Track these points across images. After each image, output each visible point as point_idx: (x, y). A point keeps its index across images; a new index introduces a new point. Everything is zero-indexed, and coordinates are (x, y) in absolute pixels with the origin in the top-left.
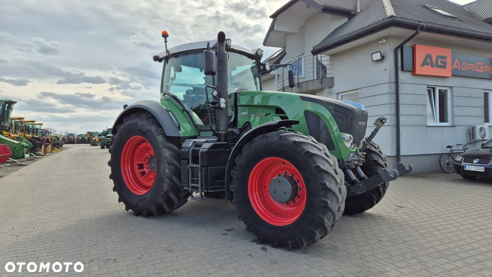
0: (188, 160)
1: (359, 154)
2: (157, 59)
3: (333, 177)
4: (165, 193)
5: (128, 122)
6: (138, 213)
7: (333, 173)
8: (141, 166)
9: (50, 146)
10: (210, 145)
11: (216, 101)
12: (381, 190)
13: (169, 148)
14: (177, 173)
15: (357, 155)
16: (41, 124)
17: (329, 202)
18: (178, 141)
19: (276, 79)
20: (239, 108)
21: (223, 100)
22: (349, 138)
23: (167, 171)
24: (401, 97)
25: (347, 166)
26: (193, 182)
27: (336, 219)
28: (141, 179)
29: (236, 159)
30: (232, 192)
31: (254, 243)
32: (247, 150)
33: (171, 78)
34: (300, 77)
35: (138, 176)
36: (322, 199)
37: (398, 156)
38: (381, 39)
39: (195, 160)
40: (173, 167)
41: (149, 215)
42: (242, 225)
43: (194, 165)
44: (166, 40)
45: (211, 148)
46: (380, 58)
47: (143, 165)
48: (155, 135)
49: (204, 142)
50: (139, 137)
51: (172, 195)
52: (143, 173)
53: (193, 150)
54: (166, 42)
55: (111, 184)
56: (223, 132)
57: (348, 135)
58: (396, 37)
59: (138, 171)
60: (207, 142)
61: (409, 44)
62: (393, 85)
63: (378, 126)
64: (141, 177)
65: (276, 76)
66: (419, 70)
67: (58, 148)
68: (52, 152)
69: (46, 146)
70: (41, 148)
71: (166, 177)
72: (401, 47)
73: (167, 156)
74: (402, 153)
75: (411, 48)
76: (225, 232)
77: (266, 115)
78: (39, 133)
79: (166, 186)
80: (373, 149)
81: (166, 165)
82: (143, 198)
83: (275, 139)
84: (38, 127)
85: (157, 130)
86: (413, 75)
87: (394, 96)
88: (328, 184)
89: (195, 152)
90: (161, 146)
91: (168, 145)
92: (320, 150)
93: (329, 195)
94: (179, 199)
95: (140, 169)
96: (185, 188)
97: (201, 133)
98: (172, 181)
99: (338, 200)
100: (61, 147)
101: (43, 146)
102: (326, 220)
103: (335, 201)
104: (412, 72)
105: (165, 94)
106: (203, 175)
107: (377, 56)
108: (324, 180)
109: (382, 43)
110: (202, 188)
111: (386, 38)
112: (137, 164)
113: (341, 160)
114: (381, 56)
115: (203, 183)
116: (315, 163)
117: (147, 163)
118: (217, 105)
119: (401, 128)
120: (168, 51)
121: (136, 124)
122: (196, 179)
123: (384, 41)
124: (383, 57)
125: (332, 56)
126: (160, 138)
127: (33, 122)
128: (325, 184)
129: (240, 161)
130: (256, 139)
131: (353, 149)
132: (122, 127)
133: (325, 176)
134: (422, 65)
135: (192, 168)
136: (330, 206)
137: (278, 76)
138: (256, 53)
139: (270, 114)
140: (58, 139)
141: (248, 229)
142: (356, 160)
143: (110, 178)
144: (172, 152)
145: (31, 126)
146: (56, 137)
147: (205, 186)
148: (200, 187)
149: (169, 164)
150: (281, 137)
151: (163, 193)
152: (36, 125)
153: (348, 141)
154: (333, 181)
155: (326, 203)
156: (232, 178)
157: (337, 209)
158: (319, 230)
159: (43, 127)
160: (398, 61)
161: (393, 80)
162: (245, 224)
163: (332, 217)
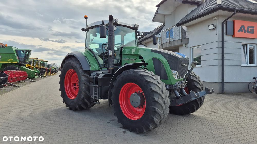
0: (93, 82)
1: (183, 82)
2: (83, 30)
3: (160, 95)
4: (83, 99)
5: (67, 62)
6: (71, 109)
7: (161, 93)
8: (74, 85)
9: (50, 72)
10: (103, 75)
11: (107, 51)
12: (199, 102)
13: (85, 76)
14: (88, 89)
15: (182, 82)
16: (46, 62)
17: (156, 108)
18: (89, 72)
19: (159, 39)
20: (122, 55)
21: (110, 52)
22: (176, 73)
23: (83, 88)
24: (225, 49)
25: (175, 88)
26: (95, 94)
27: (162, 118)
28: (74, 91)
29: (114, 83)
30: (111, 101)
31: (121, 128)
32: (119, 78)
33: (91, 40)
34: (170, 38)
35: (73, 89)
36: (153, 106)
37: (222, 83)
38: (214, 17)
39: (96, 83)
40: (86, 86)
41: (76, 110)
42: (116, 118)
43: (96, 85)
44: (86, 20)
45: (104, 76)
46: (213, 28)
47: (75, 84)
48: (79, 69)
49: (101, 73)
50: (72, 70)
51: (86, 100)
52: (75, 88)
53: (95, 77)
54: (86, 21)
55: (60, 93)
56: (111, 68)
57: (175, 71)
58: (223, 16)
59: (73, 87)
60: (102, 73)
61: (230, 20)
62: (221, 43)
63: (193, 67)
64: (74, 90)
65: (159, 38)
66: (237, 34)
67: (54, 73)
68: (51, 75)
69: (48, 72)
70: (45, 73)
71: (83, 91)
72: (226, 21)
73: (83, 80)
74: (225, 81)
75: (232, 22)
76: (109, 121)
77: (135, 59)
78: (46, 66)
79: (82, 96)
80: (195, 79)
81: (83, 84)
82: (73, 101)
83: (132, 73)
84: (45, 63)
85: (79, 66)
86: (233, 37)
87: (221, 49)
88: (156, 98)
89: (96, 78)
90: (81, 75)
91: (84, 74)
92: (155, 79)
93: (157, 105)
94: (91, 102)
95: (74, 86)
96: (92, 97)
97: (102, 68)
98: (86, 93)
99: (163, 108)
100: (57, 73)
101: (46, 73)
102: (155, 119)
103: (161, 108)
104: (232, 35)
105: (86, 48)
106: (99, 91)
107: (212, 27)
108: (154, 96)
109: (215, 19)
110: (99, 97)
111: (217, 16)
112: (72, 84)
113: (171, 85)
114: (214, 27)
115: (99, 95)
116: (150, 86)
117: (77, 83)
118: (107, 54)
119: (225, 67)
120: (87, 26)
121: (71, 63)
122: (96, 92)
123: (216, 18)
124: (215, 27)
125: (188, 27)
126: (80, 71)
127: (42, 60)
128: (154, 99)
129: (115, 84)
130: (123, 73)
131: (179, 79)
132: (65, 64)
133: (155, 94)
134: (239, 32)
135: (95, 87)
136: (157, 111)
137: (160, 38)
138: (134, 26)
139: (137, 59)
140: (55, 69)
141: (118, 121)
142: (179, 86)
143: (60, 90)
144: (86, 78)
145: (42, 62)
146: (54, 68)
147: (100, 96)
148: (98, 97)
149: (84, 84)
150: (134, 72)
151: (81, 99)
152: (44, 62)
153: (175, 75)
154: (160, 97)
155: (155, 109)
156: (112, 93)
157: (162, 113)
158: (152, 123)
159: (48, 63)
160: (223, 29)
161: (221, 40)
162: (118, 118)
163: (159, 117)
